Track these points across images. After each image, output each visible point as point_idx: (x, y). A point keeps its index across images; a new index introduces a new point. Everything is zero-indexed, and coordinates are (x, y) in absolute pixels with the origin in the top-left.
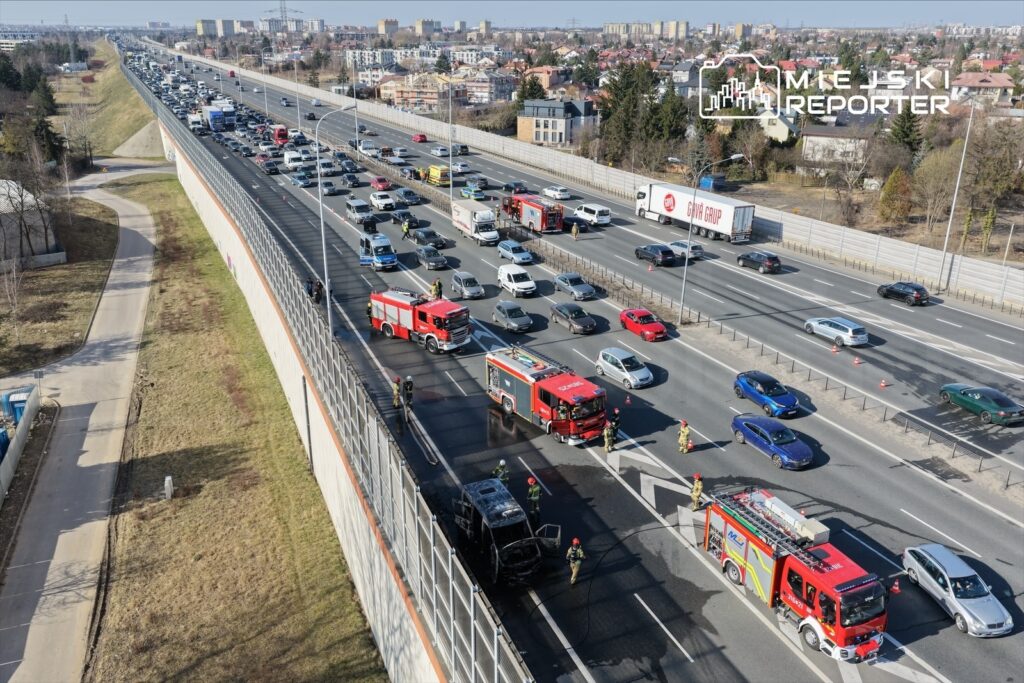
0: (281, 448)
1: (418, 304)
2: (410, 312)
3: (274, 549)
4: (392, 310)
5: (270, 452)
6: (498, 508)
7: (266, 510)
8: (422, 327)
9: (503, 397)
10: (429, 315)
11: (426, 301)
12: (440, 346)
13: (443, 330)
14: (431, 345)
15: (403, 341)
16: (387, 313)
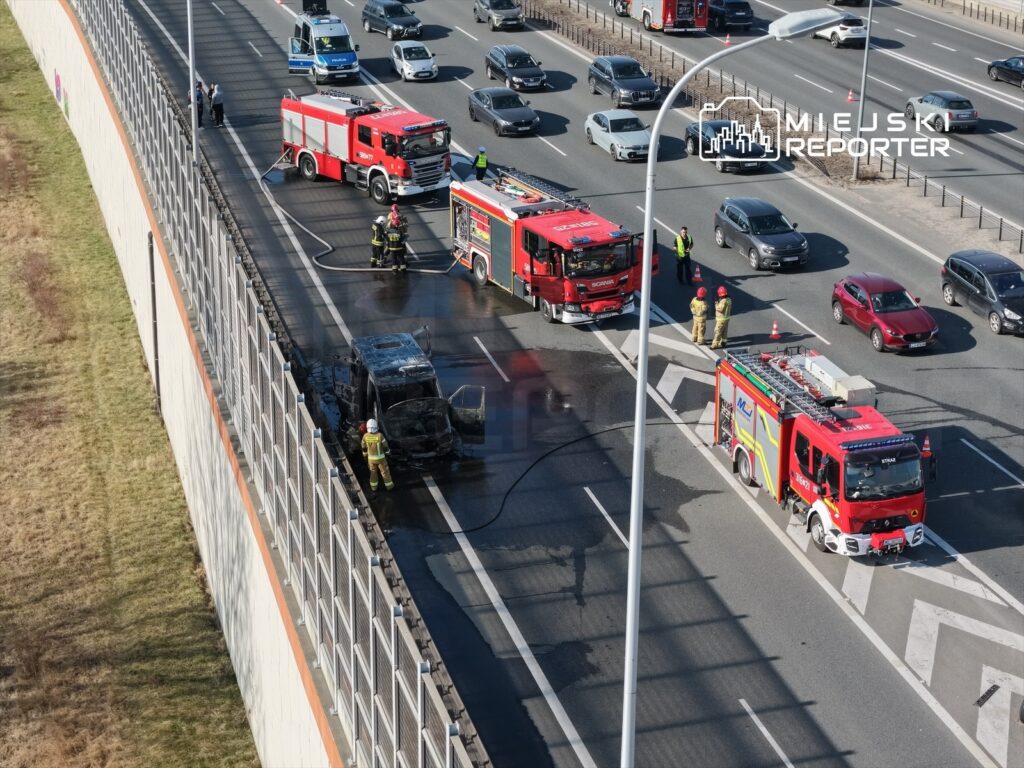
0: (110, 375)
1: (361, 114)
2: (345, 127)
3: (76, 506)
4: (315, 127)
5: (90, 379)
6: (395, 363)
7: (70, 456)
8: (363, 155)
9: (474, 254)
10: (375, 133)
11: (376, 111)
12: (392, 188)
13: (398, 157)
14: (378, 188)
15: (332, 184)
16: (307, 132)
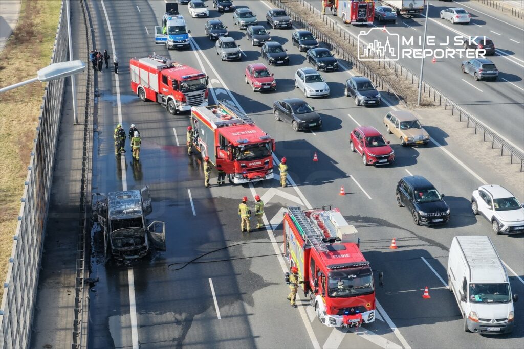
2: (157, 75)
4: (144, 73)
8: (165, 90)
10: (169, 79)
11: (173, 67)
12: (177, 107)
13: (179, 92)
14: (171, 106)
15: (151, 103)
16: (141, 76)
